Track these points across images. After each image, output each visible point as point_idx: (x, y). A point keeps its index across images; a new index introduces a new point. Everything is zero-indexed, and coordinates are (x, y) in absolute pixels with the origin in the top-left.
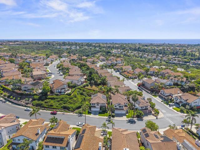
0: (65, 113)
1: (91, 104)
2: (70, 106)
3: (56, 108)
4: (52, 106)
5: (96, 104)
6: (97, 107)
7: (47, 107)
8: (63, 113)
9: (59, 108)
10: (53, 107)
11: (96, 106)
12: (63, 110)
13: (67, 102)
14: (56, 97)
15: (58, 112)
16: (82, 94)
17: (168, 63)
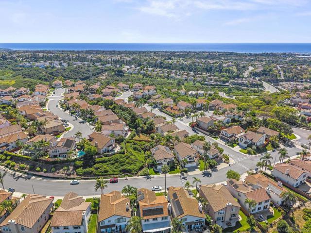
0: (128, 178)
1: (157, 161)
3: (114, 173)
4: (106, 171)
7: (101, 174)
8: (126, 178)
9: (117, 173)
10: (109, 173)
11: (163, 163)
12: (123, 175)
13: (125, 163)
14: (106, 158)
15: (119, 178)
16: (135, 149)
17: (204, 85)
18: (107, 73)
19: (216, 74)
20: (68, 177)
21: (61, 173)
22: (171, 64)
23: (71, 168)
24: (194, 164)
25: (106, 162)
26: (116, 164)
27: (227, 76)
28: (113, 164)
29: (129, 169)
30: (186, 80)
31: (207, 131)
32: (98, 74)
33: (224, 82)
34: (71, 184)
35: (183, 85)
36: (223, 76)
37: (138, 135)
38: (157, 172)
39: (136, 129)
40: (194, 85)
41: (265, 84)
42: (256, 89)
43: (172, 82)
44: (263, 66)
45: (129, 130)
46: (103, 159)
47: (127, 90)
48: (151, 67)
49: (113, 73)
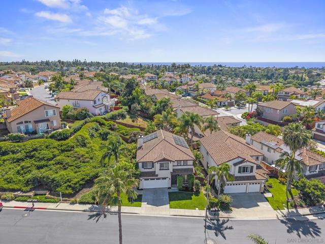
0: (37, 205)
1: (140, 165)
2: (59, 175)
5: (157, 166)
6: (161, 174)
9: (16, 187)
11: (158, 172)
15: (10, 203)
37: (131, 117)
38: (135, 199)
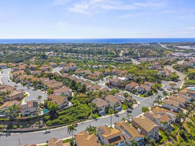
0: (83, 122)
1: (99, 108)
3: (73, 120)
4: (68, 120)
6: (103, 109)
7: (64, 122)
8: (82, 122)
10: (69, 121)
12: (79, 120)
13: (79, 113)
14: (66, 111)
15: (77, 123)
16: (81, 103)
17: (100, 62)
18: (35, 57)
19: (105, 55)
20: (41, 129)
21: (35, 126)
22: (77, 50)
23: (42, 122)
24: (120, 107)
25: (66, 114)
26: (73, 114)
27: (111, 56)
28: (71, 114)
29: (83, 116)
30: (89, 59)
31: (118, 87)
32: (29, 58)
33: (111, 60)
34: (45, 133)
35: (87, 62)
36: (109, 57)
37: (78, 94)
38: (100, 116)
39: (76, 90)
40: (94, 62)
41: (132, 59)
42: (129, 62)
43: (81, 61)
44: (128, 50)
45: (72, 91)
46: (63, 112)
47: (56, 67)
48: (65, 52)
49: (39, 57)
